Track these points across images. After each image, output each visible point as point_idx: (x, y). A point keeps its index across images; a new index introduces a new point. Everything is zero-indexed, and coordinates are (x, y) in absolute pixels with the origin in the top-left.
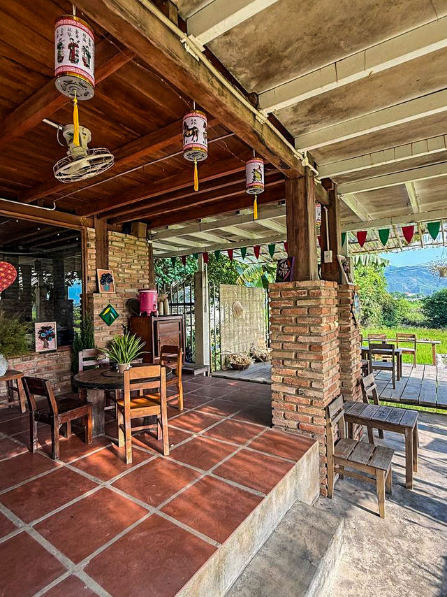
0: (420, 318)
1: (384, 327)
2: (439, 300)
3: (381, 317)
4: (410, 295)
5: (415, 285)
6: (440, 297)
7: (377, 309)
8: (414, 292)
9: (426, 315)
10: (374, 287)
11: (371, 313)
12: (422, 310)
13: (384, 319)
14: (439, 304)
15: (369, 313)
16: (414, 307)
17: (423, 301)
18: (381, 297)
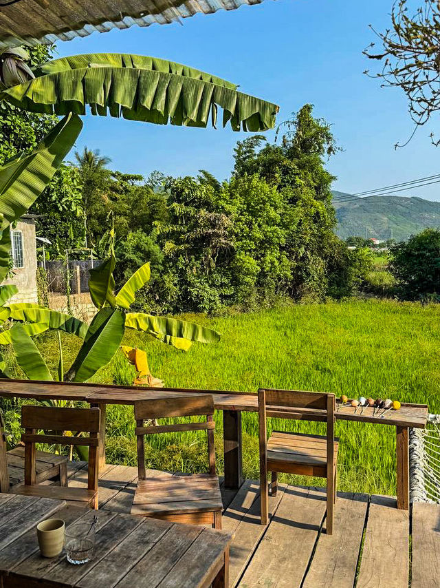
0: (388, 279)
1: (329, 299)
2: (418, 250)
3: (325, 280)
4: (377, 242)
5: (385, 227)
6: (421, 244)
7: (318, 266)
8: (382, 237)
9: (397, 276)
10: (314, 226)
11: (308, 274)
12: (392, 267)
13: (330, 284)
14: (418, 256)
15: (304, 275)
16: (381, 262)
17: (394, 251)
18: (327, 246)
